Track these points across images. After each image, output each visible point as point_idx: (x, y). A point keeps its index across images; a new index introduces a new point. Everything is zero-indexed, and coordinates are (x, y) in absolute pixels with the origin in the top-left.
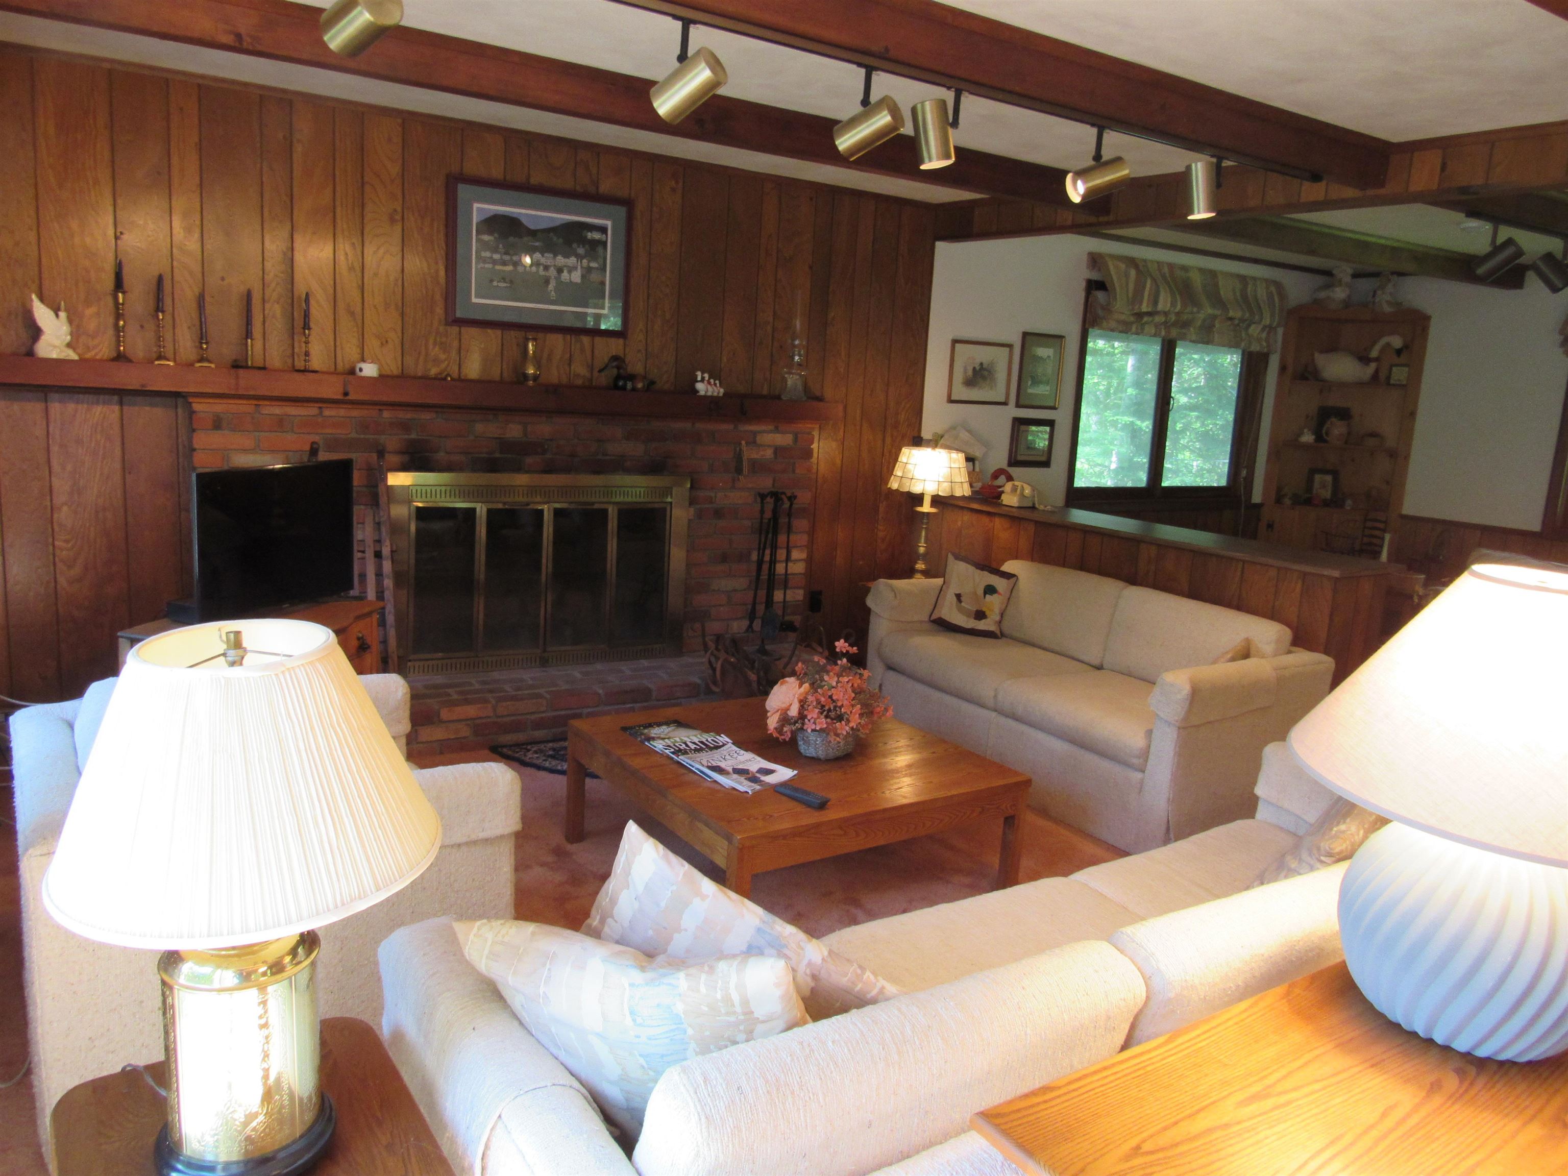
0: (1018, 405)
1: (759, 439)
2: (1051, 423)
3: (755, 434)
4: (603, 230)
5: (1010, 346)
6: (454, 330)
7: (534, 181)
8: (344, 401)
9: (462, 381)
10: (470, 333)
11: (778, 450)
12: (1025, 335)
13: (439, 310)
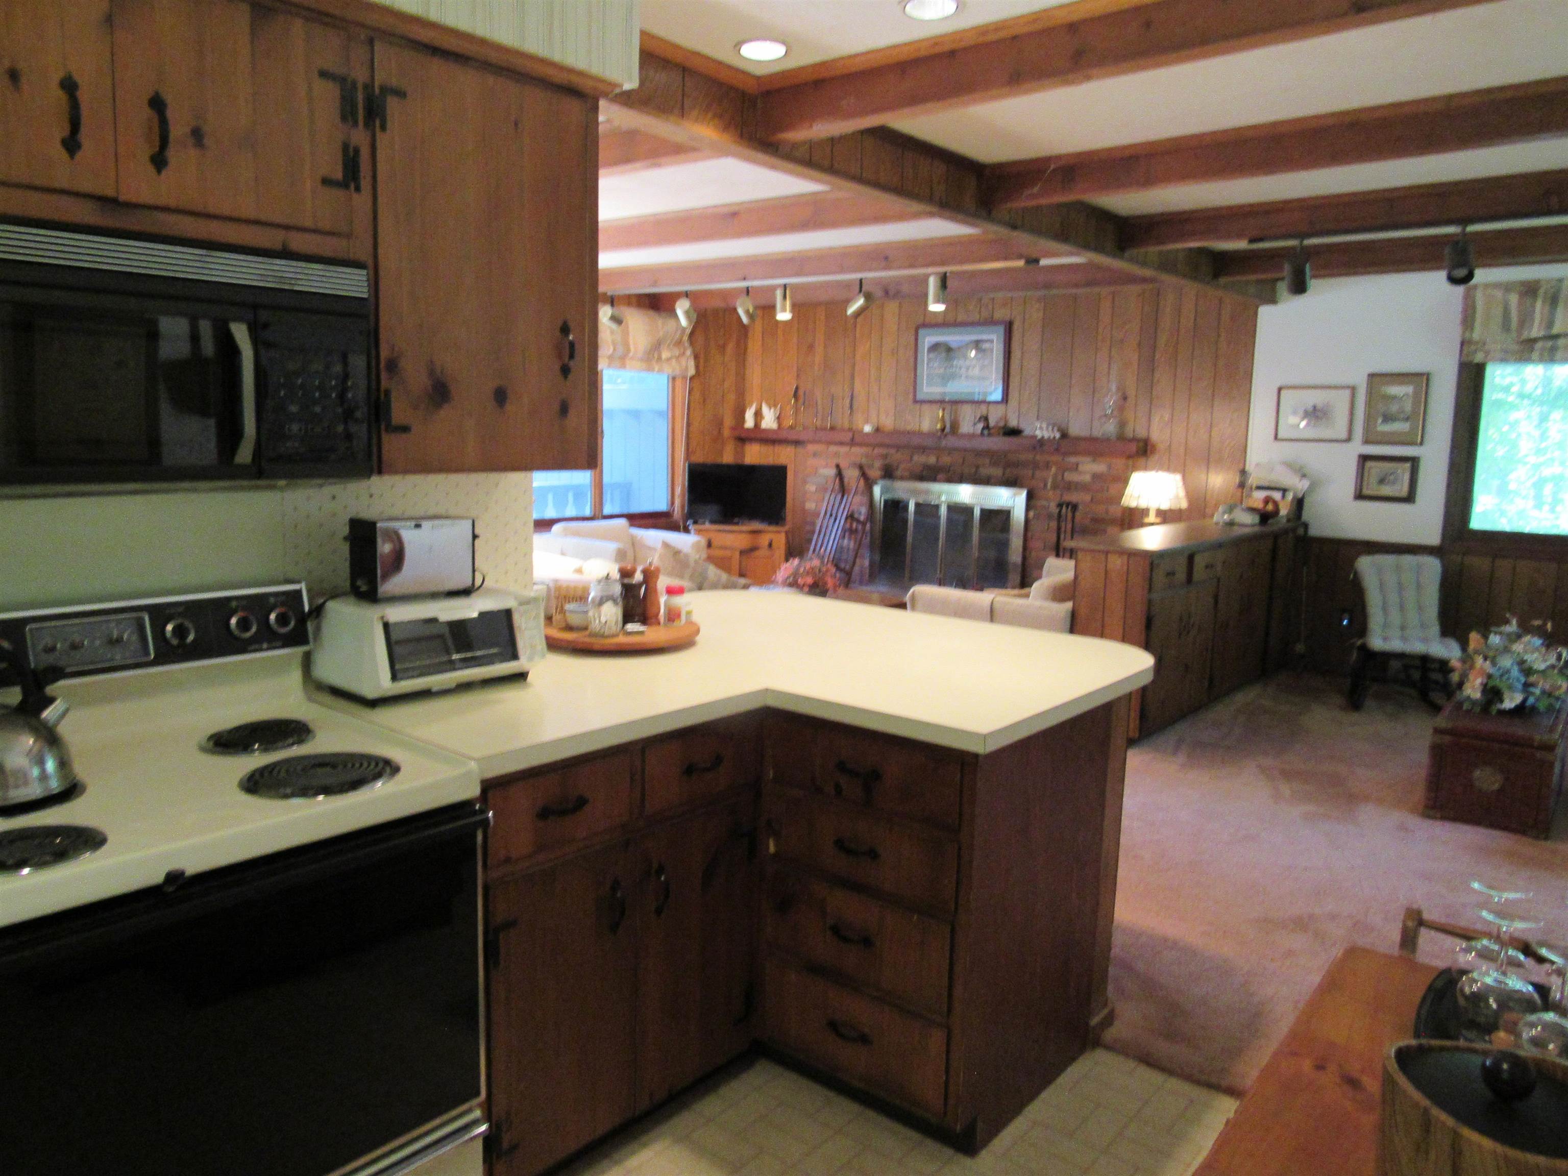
0: (1367, 441)
1: (1081, 468)
2: (1414, 462)
3: (1077, 465)
4: (991, 341)
5: (1353, 389)
6: (918, 406)
7: (960, 319)
8: (853, 443)
9: (920, 434)
10: (925, 407)
11: (1096, 476)
12: (1372, 376)
13: (911, 396)
